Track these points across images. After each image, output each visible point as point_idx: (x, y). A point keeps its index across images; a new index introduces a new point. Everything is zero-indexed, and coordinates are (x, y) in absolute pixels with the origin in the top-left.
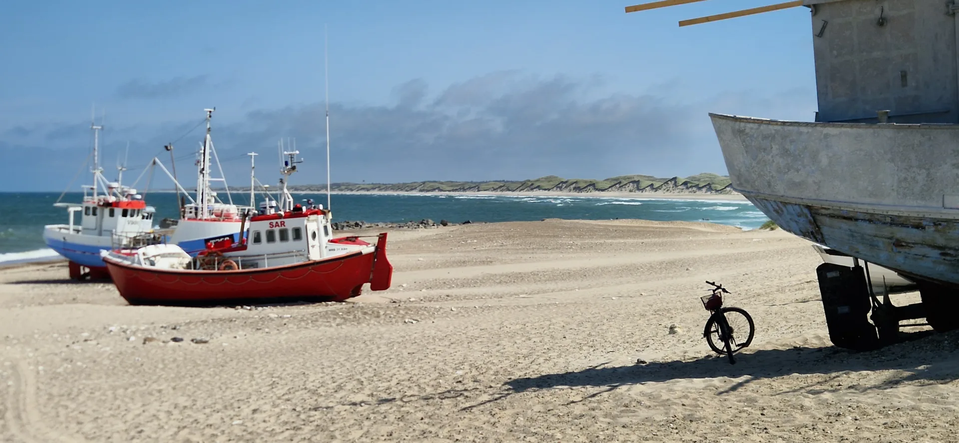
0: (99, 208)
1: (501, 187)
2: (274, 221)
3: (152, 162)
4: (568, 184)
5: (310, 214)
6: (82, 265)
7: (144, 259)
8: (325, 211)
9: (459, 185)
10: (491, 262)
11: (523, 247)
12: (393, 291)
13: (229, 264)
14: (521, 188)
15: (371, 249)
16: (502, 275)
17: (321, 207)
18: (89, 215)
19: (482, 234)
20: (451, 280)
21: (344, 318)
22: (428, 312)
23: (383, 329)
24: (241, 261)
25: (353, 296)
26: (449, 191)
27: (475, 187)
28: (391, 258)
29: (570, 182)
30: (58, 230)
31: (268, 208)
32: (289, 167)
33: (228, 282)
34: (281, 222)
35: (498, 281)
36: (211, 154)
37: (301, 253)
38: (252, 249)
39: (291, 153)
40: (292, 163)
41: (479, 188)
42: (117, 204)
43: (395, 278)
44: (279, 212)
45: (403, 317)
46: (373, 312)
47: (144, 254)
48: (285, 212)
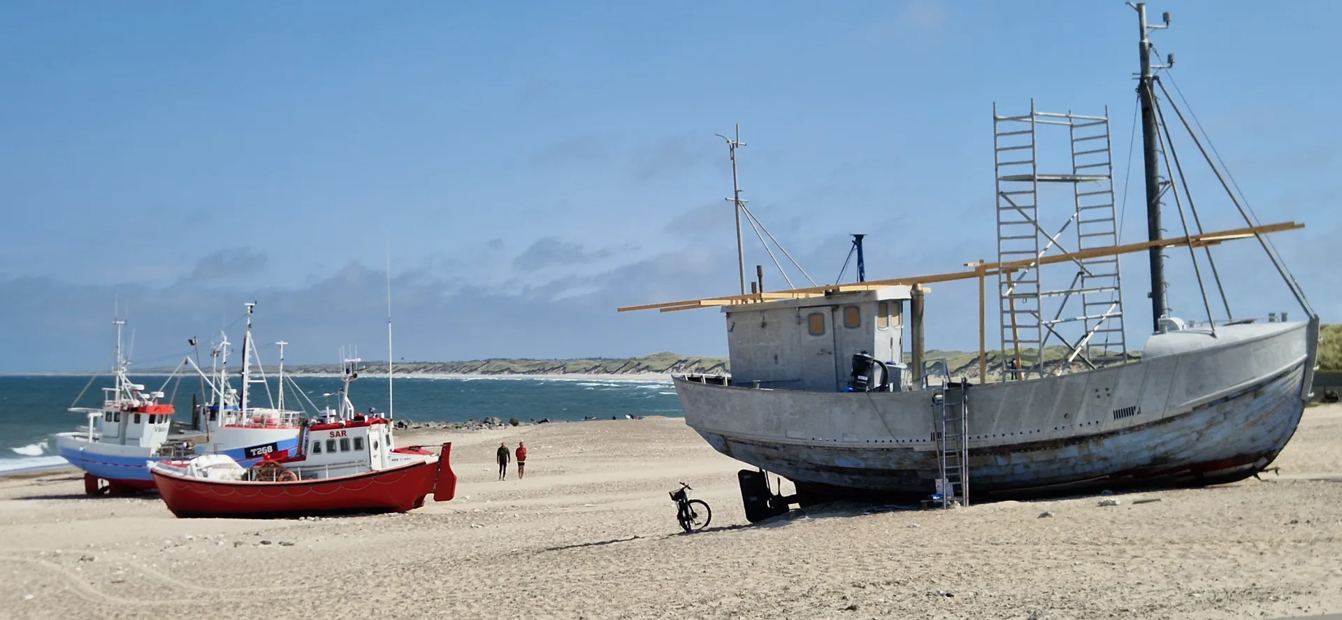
0: (122, 413)
1: (596, 367)
2: (335, 431)
3: (184, 361)
4: (688, 363)
5: (373, 423)
6: (100, 478)
7: (198, 470)
8: (387, 419)
9: (537, 364)
10: (563, 472)
11: (605, 453)
12: (455, 503)
13: (287, 475)
14: (624, 369)
15: (435, 459)
16: (573, 486)
17: (383, 416)
18: (110, 421)
19: (559, 437)
20: (518, 491)
21: (415, 524)
22: (492, 518)
23: (451, 533)
24: (301, 472)
25: (415, 508)
26: (524, 373)
27: (559, 367)
28: (455, 467)
29: (691, 360)
30: (73, 438)
31: (328, 417)
32: (351, 374)
33: (287, 493)
34: (342, 432)
35: (567, 492)
36: (251, 353)
37: (363, 463)
38: (312, 459)
39: (353, 360)
40: (353, 371)
41: (565, 368)
42: (143, 409)
43: (459, 488)
44: (340, 422)
45: (470, 522)
46: (441, 518)
47: (197, 465)
48: (346, 421)
